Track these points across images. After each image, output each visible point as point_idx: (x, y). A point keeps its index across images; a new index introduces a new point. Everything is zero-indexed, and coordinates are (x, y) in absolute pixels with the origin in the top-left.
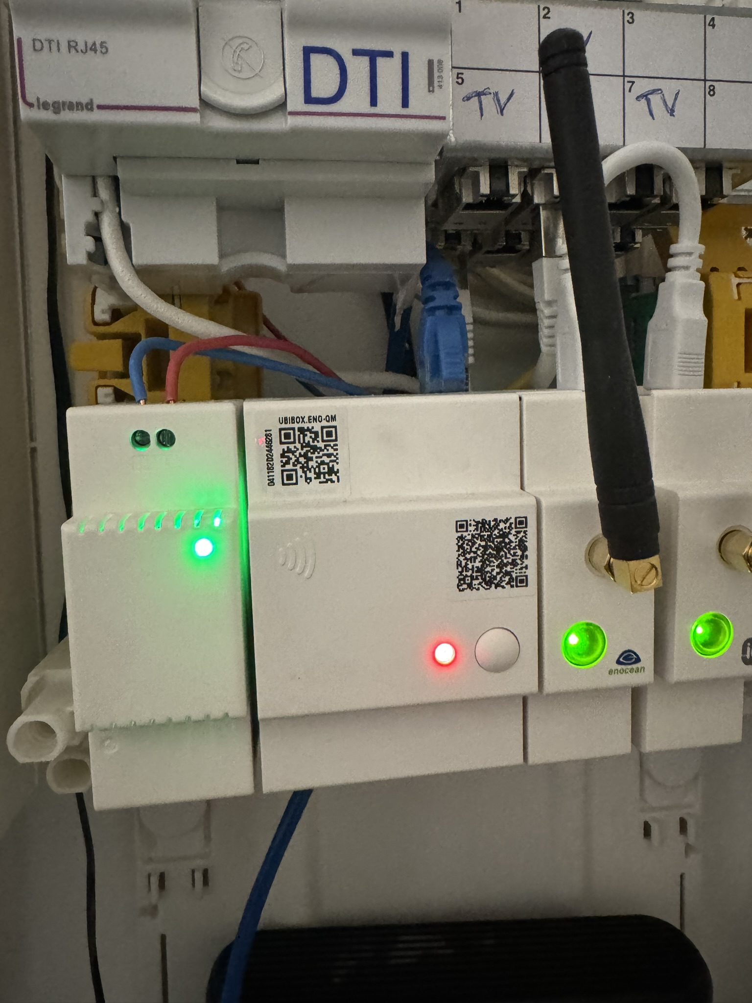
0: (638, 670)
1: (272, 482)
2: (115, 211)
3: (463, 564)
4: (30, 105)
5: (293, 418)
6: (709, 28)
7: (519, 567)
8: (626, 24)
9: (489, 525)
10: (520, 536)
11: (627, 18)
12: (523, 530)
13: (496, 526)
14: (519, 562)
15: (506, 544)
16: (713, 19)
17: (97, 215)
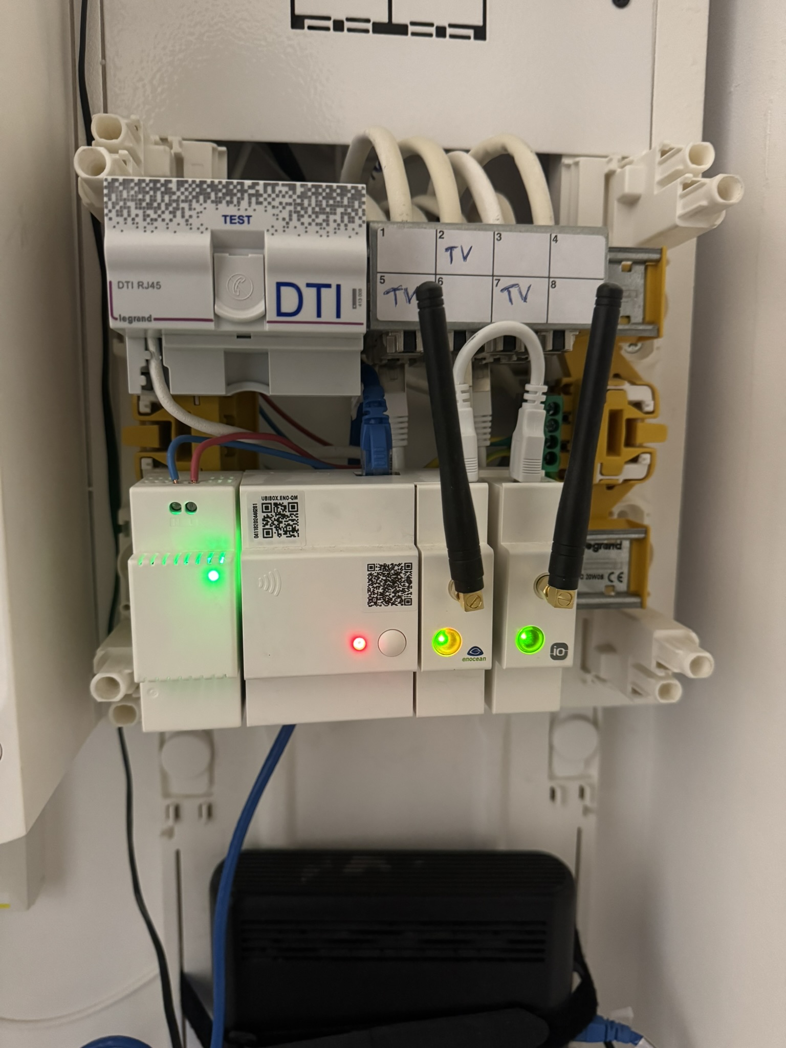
0: (481, 659)
1: (257, 536)
2: (159, 358)
3: (372, 590)
4: (116, 319)
5: (270, 497)
6: (553, 243)
7: (406, 593)
8: (496, 241)
9: (388, 567)
10: (408, 574)
11: (496, 237)
12: (409, 571)
13: (393, 568)
14: (406, 590)
15: (399, 579)
16: (556, 236)
17: (147, 361)
